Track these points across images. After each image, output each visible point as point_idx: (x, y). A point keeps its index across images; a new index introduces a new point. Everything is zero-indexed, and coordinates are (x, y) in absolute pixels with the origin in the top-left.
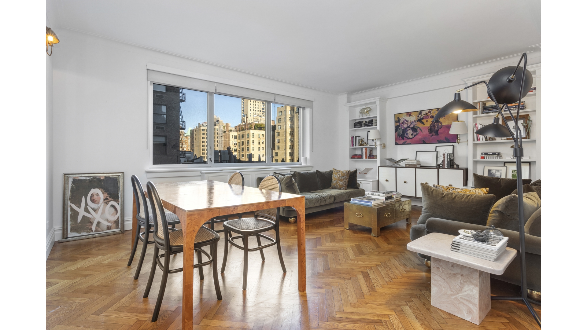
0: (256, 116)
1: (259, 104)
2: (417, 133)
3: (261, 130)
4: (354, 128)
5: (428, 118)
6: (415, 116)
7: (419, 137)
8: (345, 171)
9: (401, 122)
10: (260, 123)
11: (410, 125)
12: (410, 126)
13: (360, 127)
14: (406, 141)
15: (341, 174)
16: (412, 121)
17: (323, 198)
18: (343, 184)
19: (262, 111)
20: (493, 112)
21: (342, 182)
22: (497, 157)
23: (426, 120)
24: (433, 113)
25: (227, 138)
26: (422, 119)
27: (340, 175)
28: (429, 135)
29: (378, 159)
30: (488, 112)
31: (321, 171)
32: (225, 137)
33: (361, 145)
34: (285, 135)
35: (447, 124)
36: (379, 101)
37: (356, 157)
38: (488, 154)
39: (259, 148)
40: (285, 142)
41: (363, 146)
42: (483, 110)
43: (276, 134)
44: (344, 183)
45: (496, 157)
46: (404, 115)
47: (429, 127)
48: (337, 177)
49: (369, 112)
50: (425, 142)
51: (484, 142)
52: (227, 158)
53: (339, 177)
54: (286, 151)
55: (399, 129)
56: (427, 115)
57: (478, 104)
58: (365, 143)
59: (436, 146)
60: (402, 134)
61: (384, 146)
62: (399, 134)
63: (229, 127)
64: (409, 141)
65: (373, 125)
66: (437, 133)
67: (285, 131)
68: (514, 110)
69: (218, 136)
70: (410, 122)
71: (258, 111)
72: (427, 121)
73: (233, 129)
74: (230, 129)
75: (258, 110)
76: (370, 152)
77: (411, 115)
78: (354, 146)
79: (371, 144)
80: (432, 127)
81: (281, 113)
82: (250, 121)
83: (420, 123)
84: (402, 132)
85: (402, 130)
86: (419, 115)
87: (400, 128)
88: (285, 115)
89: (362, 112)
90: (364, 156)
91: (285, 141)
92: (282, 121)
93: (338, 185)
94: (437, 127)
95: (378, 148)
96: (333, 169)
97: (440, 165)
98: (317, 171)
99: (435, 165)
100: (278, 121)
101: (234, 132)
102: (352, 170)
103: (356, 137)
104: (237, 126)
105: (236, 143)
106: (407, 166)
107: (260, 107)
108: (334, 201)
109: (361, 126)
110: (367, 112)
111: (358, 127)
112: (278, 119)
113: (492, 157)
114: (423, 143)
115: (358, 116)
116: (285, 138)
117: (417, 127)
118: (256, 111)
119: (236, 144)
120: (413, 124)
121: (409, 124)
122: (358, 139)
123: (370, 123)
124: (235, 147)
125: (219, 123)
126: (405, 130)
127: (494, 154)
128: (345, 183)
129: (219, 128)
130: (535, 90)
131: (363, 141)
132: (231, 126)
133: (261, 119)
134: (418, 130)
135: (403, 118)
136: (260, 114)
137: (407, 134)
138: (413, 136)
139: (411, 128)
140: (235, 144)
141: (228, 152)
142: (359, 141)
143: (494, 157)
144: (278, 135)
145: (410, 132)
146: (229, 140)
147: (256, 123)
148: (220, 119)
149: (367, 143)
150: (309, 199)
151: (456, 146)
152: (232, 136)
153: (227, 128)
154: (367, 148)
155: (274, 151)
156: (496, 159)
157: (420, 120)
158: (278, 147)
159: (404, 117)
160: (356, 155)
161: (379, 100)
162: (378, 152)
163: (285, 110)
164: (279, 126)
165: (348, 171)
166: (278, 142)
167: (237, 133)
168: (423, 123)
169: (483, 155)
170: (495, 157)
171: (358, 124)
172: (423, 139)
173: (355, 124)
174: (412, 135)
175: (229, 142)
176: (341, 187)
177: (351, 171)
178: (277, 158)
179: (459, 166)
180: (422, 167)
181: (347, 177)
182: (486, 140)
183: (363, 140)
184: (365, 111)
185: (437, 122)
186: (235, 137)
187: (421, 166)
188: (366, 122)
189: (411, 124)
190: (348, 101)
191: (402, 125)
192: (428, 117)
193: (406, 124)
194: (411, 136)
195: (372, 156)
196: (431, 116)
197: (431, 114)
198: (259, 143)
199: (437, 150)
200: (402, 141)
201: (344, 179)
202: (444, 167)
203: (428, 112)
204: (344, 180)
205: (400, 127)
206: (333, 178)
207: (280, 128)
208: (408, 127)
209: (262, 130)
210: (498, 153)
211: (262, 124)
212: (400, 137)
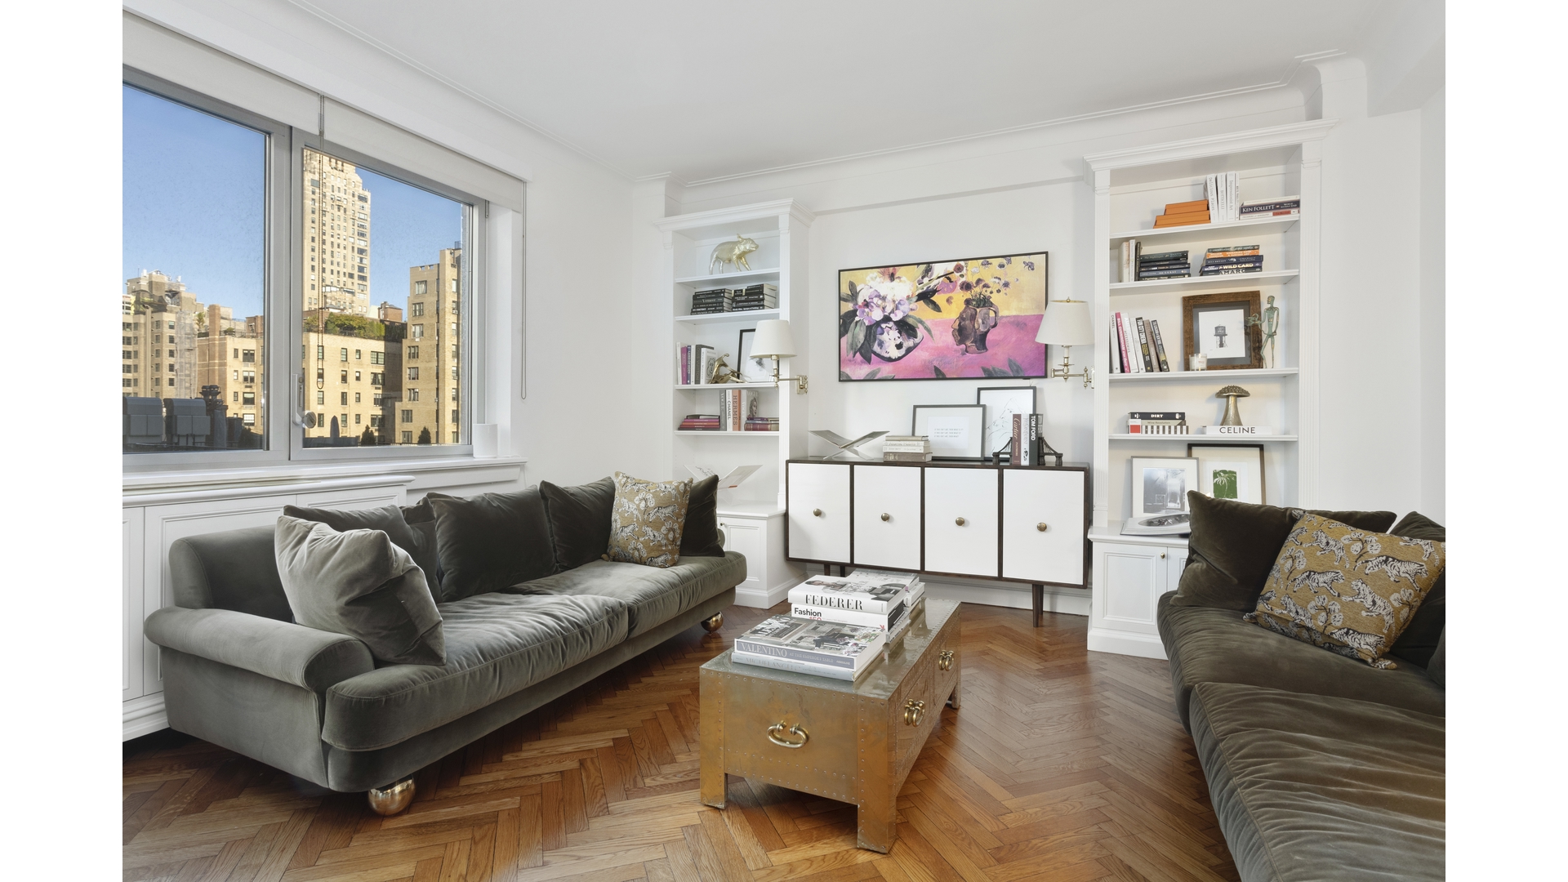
0: (333, 289)
1: (345, 252)
2: (917, 341)
3: (350, 335)
4: (692, 313)
5: (952, 290)
6: (908, 282)
7: (920, 356)
8: (670, 483)
9: (860, 301)
10: (348, 312)
11: (892, 312)
12: (892, 316)
13: (713, 312)
14: (879, 370)
15: (655, 495)
16: (898, 299)
17: (577, 631)
18: (663, 542)
19: (356, 277)
20: (1169, 276)
21: (658, 530)
22: (1179, 427)
23: (946, 296)
24: (969, 273)
25: (212, 357)
26: (934, 292)
27: (652, 504)
28: (955, 351)
29: (784, 434)
30: (1154, 273)
31: (561, 482)
32: (202, 354)
33: (717, 379)
34: (438, 356)
35: (1014, 313)
36: (791, 215)
37: (696, 423)
38: (1152, 416)
39: (344, 396)
40: (438, 378)
41: (725, 382)
42: (1141, 267)
43: (405, 352)
44: (666, 535)
45: (1176, 428)
46: (871, 275)
47: (957, 322)
48: (636, 512)
49: (747, 256)
50: (943, 374)
51: (1144, 375)
52: (203, 426)
53: (646, 511)
54: (440, 407)
55: (853, 325)
56: (949, 279)
57: (1125, 245)
58: (733, 372)
59: (980, 390)
60: (863, 344)
61: (802, 386)
62: (852, 344)
63: (223, 318)
64: (886, 370)
65: (763, 306)
66: (981, 341)
67: (438, 345)
68: (1233, 272)
69: (172, 347)
70: (894, 301)
71: (341, 274)
72: (948, 301)
73: (241, 327)
74: (225, 325)
75: (342, 270)
76: (751, 408)
77: (896, 276)
78: (693, 383)
79: (755, 376)
80: (967, 322)
81: (426, 285)
82: (310, 303)
83: (928, 305)
84: (866, 337)
85: (864, 329)
86: (923, 278)
87: (857, 322)
88: (438, 292)
89: (724, 255)
90: (730, 422)
91: (438, 373)
92: (426, 312)
93: (640, 546)
94: (983, 323)
95: (785, 390)
96: (617, 474)
97: (1001, 456)
98: (545, 484)
99: (977, 454)
100: (415, 311)
101: (243, 336)
102: (700, 478)
103: (699, 348)
104: (255, 318)
105: (252, 374)
106: (891, 458)
107: (349, 263)
108: (630, 630)
109: (719, 308)
110: (740, 257)
111: (708, 312)
112: (415, 304)
113: (1164, 427)
114: (934, 376)
115: (706, 272)
116: (438, 366)
117: (915, 318)
118: (335, 273)
119: (252, 379)
120: (901, 307)
121: (888, 310)
122: (708, 357)
123: (753, 297)
124: (248, 390)
125: (178, 304)
126: (873, 330)
127: (1169, 416)
128: (671, 536)
129: (179, 319)
130: (1296, 210)
131: (725, 365)
132: (231, 317)
133: (353, 302)
134: (921, 332)
135: (871, 285)
136: (349, 285)
137: (881, 344)
138: (902, 352)
139: (896, 323)
140: (246, 379)
141: (205, 405)
142: (710, 365)
143: (1170, 427)
144: (414, 356)
145: (890, 338)
146: (223, 364)
147: (331, 314)
148: (182, 289)
149: (738, 374)
150: (503, 651)
151: (1041, 390)
152: (236, 351)
153: (212, 322)
154: (740, 390)
155: (397, 404)
156: (1176, 433)
157: (926, 297)
158: (415, 393)
159: (871, 283)
160: (697, 417)
161: (788, 209)
162: (783, 408)
163: (438, 279)
164: (418, 328)
165: (685, 485)
166: (414, 379)
167: (254, 340)
168: (937, 308)
169: (1138, 422)
170: (1173, 428)
171: (706, 301)
172: (936, 363)
173: (696, 297)
174: (899, 346)
175: (219, 370)
176: (653, 554)
177: (695, 482)
178: (408, 427)
179: (1063, 458)
180: (940, 462)
181: (680, 510)
182: (1147, 371)
183: (726, 360)
184: (732, 250)
185: (984, 306)
186: (249, 356)
187: (934, 459)
188: (738, 293)
189: (897, 308)
190: (671, 211)
191: (864, 312)
192: (955, 287)
193: (878, 306)
194: (894, 353)
195: (758, 422)
196: (963, 284)
197: (962, 276)
198: (344, 379)
199: (981, 403)
200: (863, 370)
201: (668, 518)
202: (1015, 462)
203: (952, 270)
204: (668, 525)
205: (857, 319)
206: (615, 516)
207: (422, 334)
208: (887, 319)
209: (356, 336)
210: (1180, 413)
211: (353, 316)
212: (858, 354)
